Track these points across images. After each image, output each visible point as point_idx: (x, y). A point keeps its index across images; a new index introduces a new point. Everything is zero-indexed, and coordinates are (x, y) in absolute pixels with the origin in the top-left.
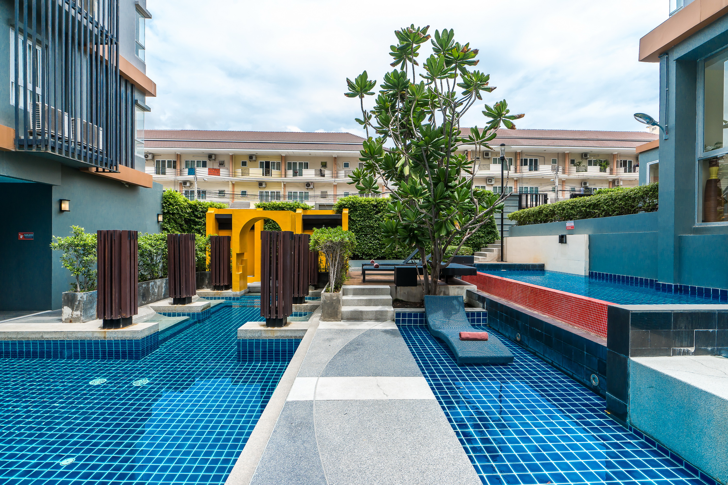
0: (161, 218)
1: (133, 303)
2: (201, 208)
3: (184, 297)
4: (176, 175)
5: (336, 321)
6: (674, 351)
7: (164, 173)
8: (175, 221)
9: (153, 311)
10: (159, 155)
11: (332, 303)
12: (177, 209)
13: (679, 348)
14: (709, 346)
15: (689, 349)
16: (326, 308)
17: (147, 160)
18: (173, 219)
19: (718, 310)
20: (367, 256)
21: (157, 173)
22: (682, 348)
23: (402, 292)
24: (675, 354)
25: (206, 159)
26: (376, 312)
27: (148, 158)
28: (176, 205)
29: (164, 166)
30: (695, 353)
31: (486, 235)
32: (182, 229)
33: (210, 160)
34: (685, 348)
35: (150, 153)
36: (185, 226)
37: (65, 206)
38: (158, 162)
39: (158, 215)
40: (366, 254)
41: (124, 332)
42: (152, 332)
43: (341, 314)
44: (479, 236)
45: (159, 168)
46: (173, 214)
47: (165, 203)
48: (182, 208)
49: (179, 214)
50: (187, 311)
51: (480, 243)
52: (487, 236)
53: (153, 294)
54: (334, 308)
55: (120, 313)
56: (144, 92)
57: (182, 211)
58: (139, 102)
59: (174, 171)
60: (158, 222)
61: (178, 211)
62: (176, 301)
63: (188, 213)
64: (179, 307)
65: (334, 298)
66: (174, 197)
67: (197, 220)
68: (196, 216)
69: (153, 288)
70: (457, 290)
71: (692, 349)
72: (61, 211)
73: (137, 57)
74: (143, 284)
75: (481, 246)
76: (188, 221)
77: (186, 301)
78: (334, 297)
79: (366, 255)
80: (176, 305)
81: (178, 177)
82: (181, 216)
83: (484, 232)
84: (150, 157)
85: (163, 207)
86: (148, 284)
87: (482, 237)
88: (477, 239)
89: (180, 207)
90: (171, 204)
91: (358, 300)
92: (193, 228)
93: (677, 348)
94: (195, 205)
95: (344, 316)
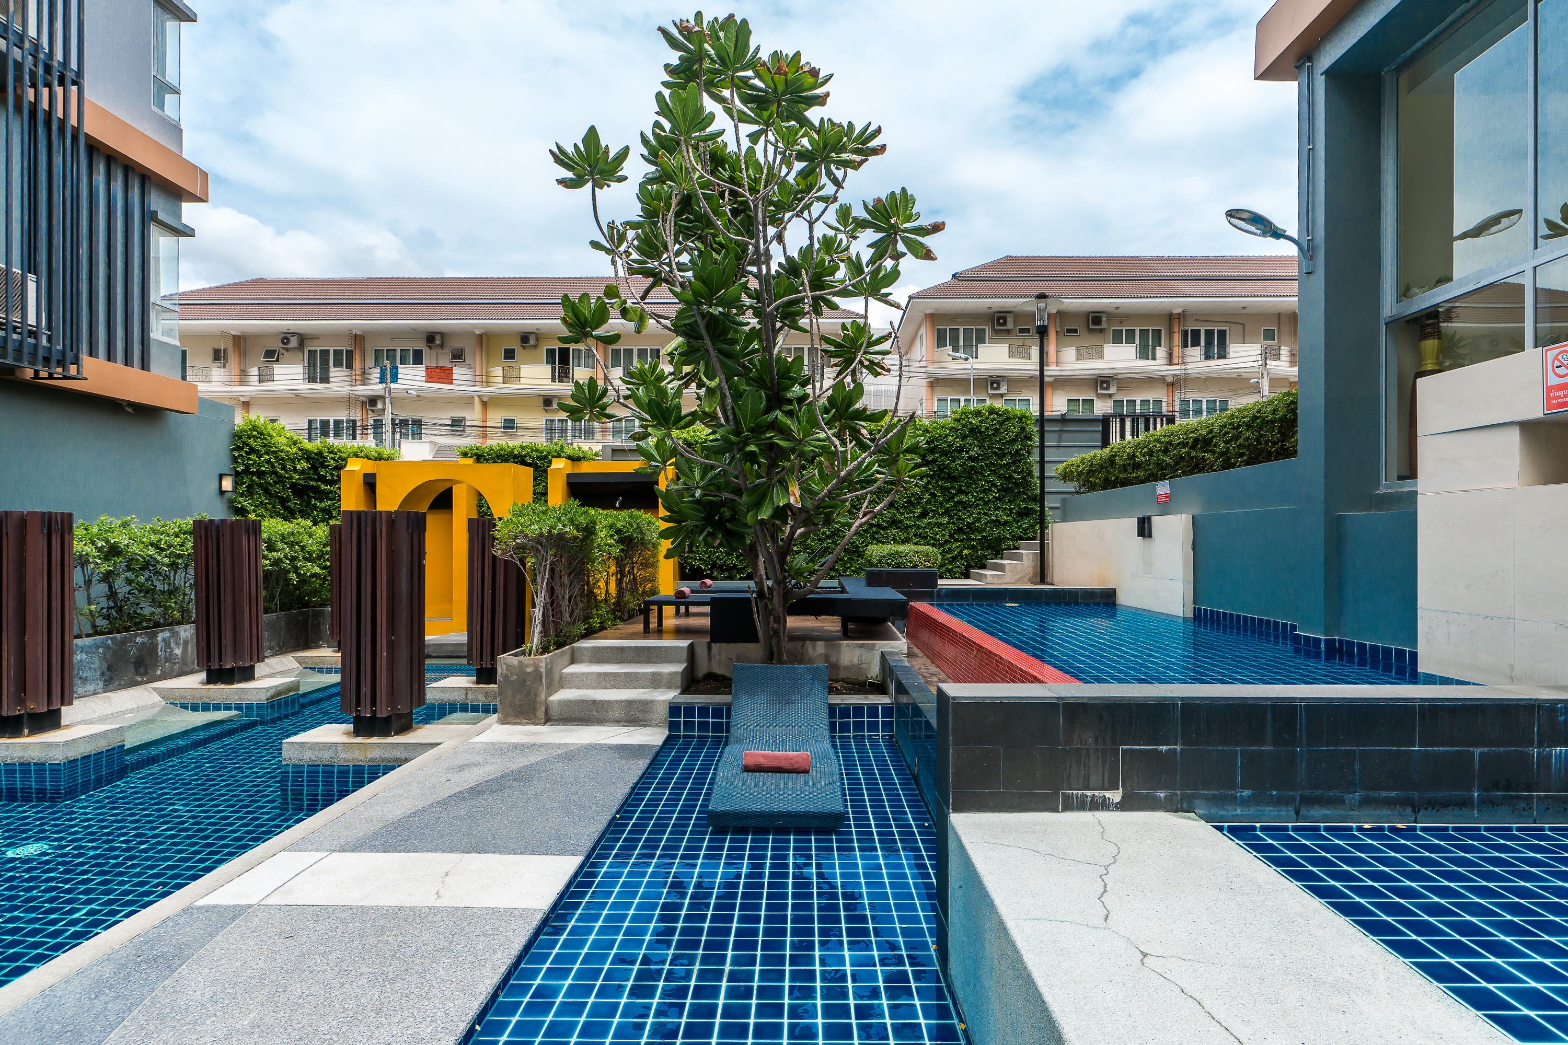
0: (227, 484)
1: (56, 680)
2: (334, 459)
3: (229, 666)
4: (353, 382)
5: (533, 724)
6: (1067, 798)
7: (325, 379)
8: (266, 491)
9: (157, 698)
10: (315, 337)
11: (524, 681)
12: (269, 461)
13: (1080, 792)
14: (1161, 789)
15: (1108, 794)
16: (510, 693)
17: (287, 350)
18: (260, 485)
19: (1182, 699)
20: (723, 571)
21: (311, 379)
22: (1089, 793)
23: (724, 657)
24: (1069, 806)
25: (421, 345)
26: (630, 703)
27: (290, 346)
28: (267, 453)
29: (325, 361)
30: (1125, 805)
31: (1014, 520)
32: (286, 508)
33: (430, 348)
34: (1097, 793)
35: (293, 334)
36: (295, 503)
38: (312, 353)
39: (221, 477)
40: (721, 566)
41: (26, 747)
42: (102, 745)
43: (543, 709)
44: (998, 521)
45: (315, 367)
46: (260, 474)
47: (239, 449)
48: (283, 459)
49: (275, 473)
50: (234, 699)
51: (1000, 540)
52: (1018, 521)
53: (167, 660)
54: (528, 694)
55: (22, 702)
57: (284, 468)
58: (161, 216)
59: (347, 373)
60: (222, 493)
61: (273, 466)
62: (215, 676)
63: (303, 472)
64: (220, 691)
65: (529, 670)
66: (262, 434)
67: (323, 487)
68: (322, 479)
69: (167, 645)
70: (858, 652)
71: (1115, 796)
74: (136, 636)
75: (1003, 546)
76: (300, 491)
77: (237, 677)
78: (527, 666)
79: (722, 569)
80: (211, 686)
81: (356, 388)
82: (280, 480)
83: (1011, 510)
84: (294, 342)
85: (235, 460)
86: (155, 635)
87: (1006, 523)
88: (991, 528)
89: (276, 457)
90: (252, 450)
91: (600, 674)
92: (315, 507)
93: (1075, 792)
94: (320, 453)
95: (554, 712)
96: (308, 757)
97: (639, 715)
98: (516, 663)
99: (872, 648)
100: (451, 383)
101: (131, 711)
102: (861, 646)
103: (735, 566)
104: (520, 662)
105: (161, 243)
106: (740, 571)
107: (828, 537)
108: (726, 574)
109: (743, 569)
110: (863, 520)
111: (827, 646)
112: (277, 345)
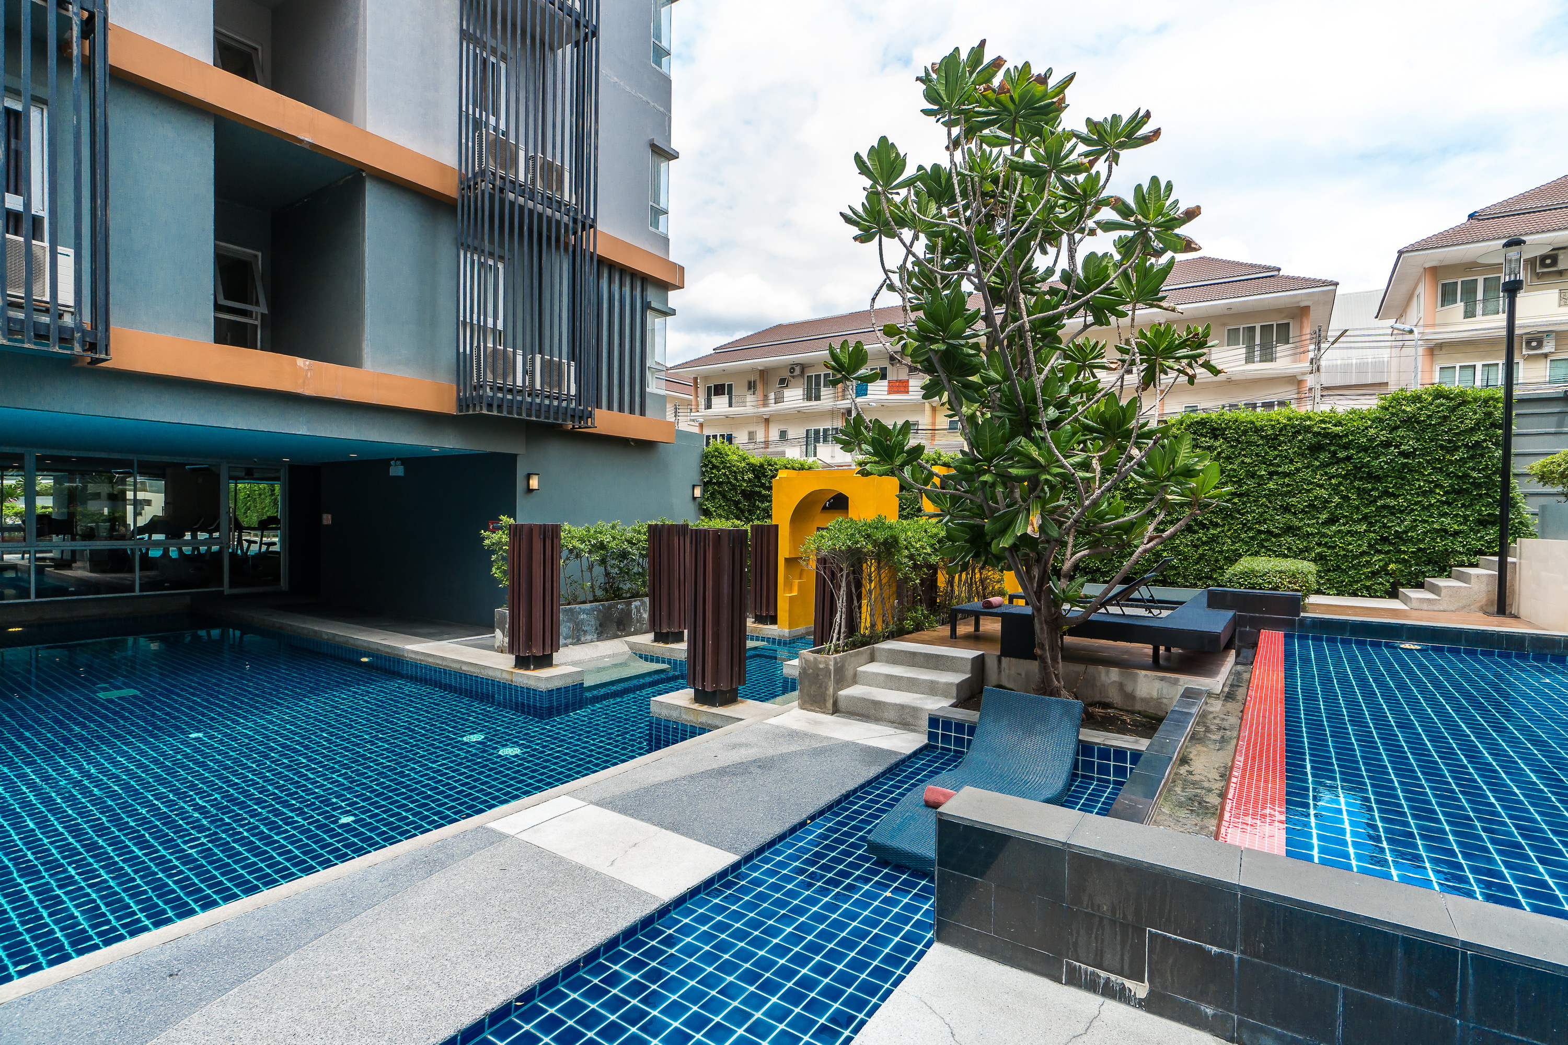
0: (698, 492)
1: (548, 634)
2: (771, 470)
3: (665, 631)
4: (836, 398)
5: (823, 713)
6: (1072, 971)
7: (818, 398)
8: (724, 497)
9: (626, 648)
10: (811, 366)
11: (818, 675)
12: (725, 474)
13: (1090, 969)
14: (1209, 1003)
15: (1129, 984)
16: (807, 684)
17: (793, 377)
18: (720, 492)
19: (1244, 889)
21: (809, 398)
22: (1103, 974)
23: (1013, 672)
24: (1074, 979)
25: (885, 363)
26: (902, 707)
27: (795, 374)
28: (724, 468)
29: (818, 384)
30: (1153, 1005)
31: (1472, 530)
32: (738, 509)
33: (892, 365)
34: (1113, 977)
35: (797, 364)
36: (745, 504)
37: (534, 483)
38: (810, 378)
39: (694, 486)
41: (529, 677)
42: (569, 682)
43: (831, 701)
44: (1446, 531)
45: (811, 389)
46: (719, 484)
47: (706, 466)
48: (735, 472)
49: (731, 483)
50: (667, 656)
51: (1447, 553)
52: (1479, 531)
53: (638, 621)
54: (820, 687)
55: (529, 648)
56: (664, 287)
57: (736, 479)
58: (653, 305)
59: (832, 392)
60: (694, 498)
61: (728, 478)
62: (660, 637)
63: (750, 480)
64: (662, 648)
65: (821, 666)
66: (721, 454)
67: (764, 492)
68: (763, 486)
69: (638, 611)
70: (1158, 685)
71: (1141, 990)
72: (530, 491)
73: (653, 230)
74: (618, 603)
75: (1452, 562)
76: (749, 495)
77: (670, 639)
78: (820, 663)
80: (655, 644)
81: (838, 403)
82: (734, 488)
83: (1466, 518)
84: (798, 371)
85: (703, 474)
86: (630, 604)
87: (1456, 533)
88: (1434, 539)
89: (730, 471)
90: (714, 467)
91: (887, 676)
92: (759, 508)
93: (1083, 966)
94: (762, 466)
95: (842, 705)
96: (664, 713)
97: (910, 720)
98: (812, 659)
99: (1176, 682)
100: (908, 392)
101: (609, 656)
102: (1162, 679)
103: (1098, 570)
104: (815, 658)
105: (655, 322)
106: (1104, 574)
107: (1204, 543)
108: (1090, 577)
109: (1107, 572)
110: (1148, 546)
111: (1121, 674)
112: (786, 374)
